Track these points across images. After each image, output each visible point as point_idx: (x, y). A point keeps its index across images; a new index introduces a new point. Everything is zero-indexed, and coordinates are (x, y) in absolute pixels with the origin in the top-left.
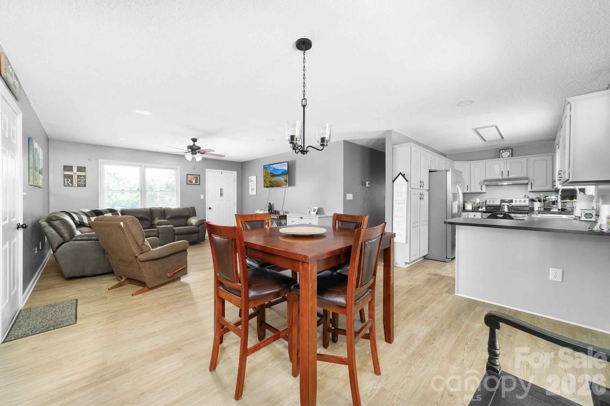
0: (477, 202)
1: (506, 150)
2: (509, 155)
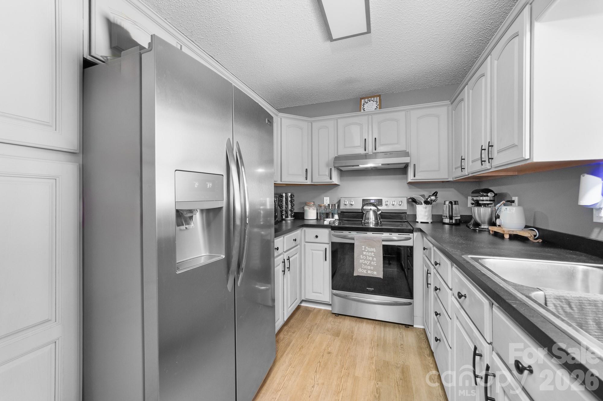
1: (370, 99)
2: (376, 107)
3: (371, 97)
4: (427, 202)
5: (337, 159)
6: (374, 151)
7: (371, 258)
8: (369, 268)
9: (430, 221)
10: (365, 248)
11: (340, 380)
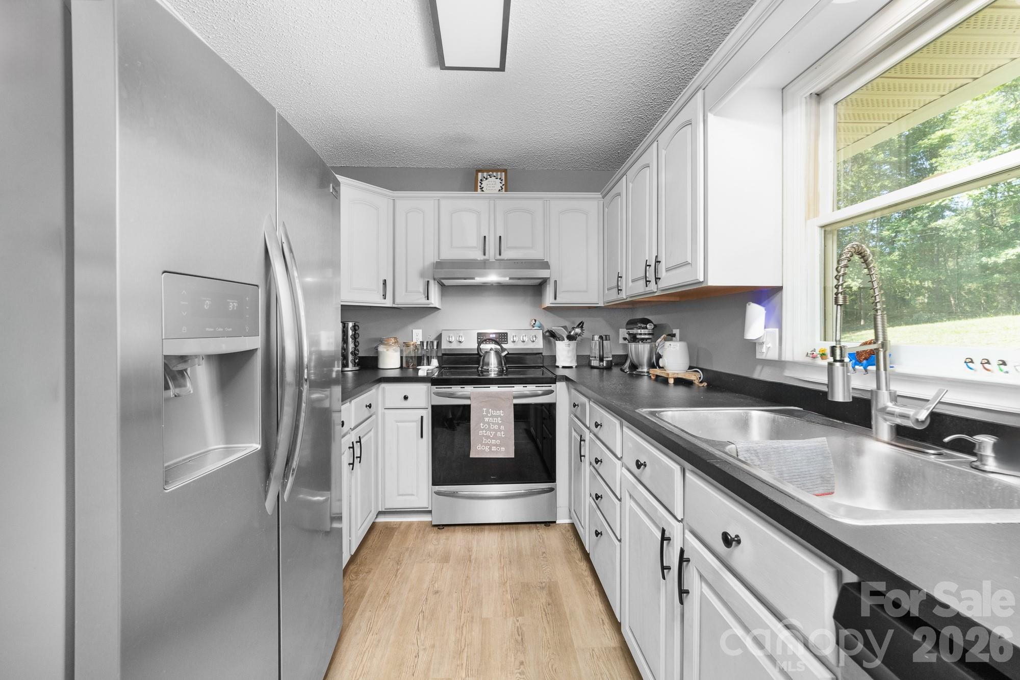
0: (415, 341)
1: (491, 173)
2: (501, 188)
3: (493, 171)
4: (570, 338)
5: (439, 265)
6: (498, 257)
7: (496, 427)
8: (494, 442)
9: (574, 364)
10: (488, 412)
11: (460, 632)
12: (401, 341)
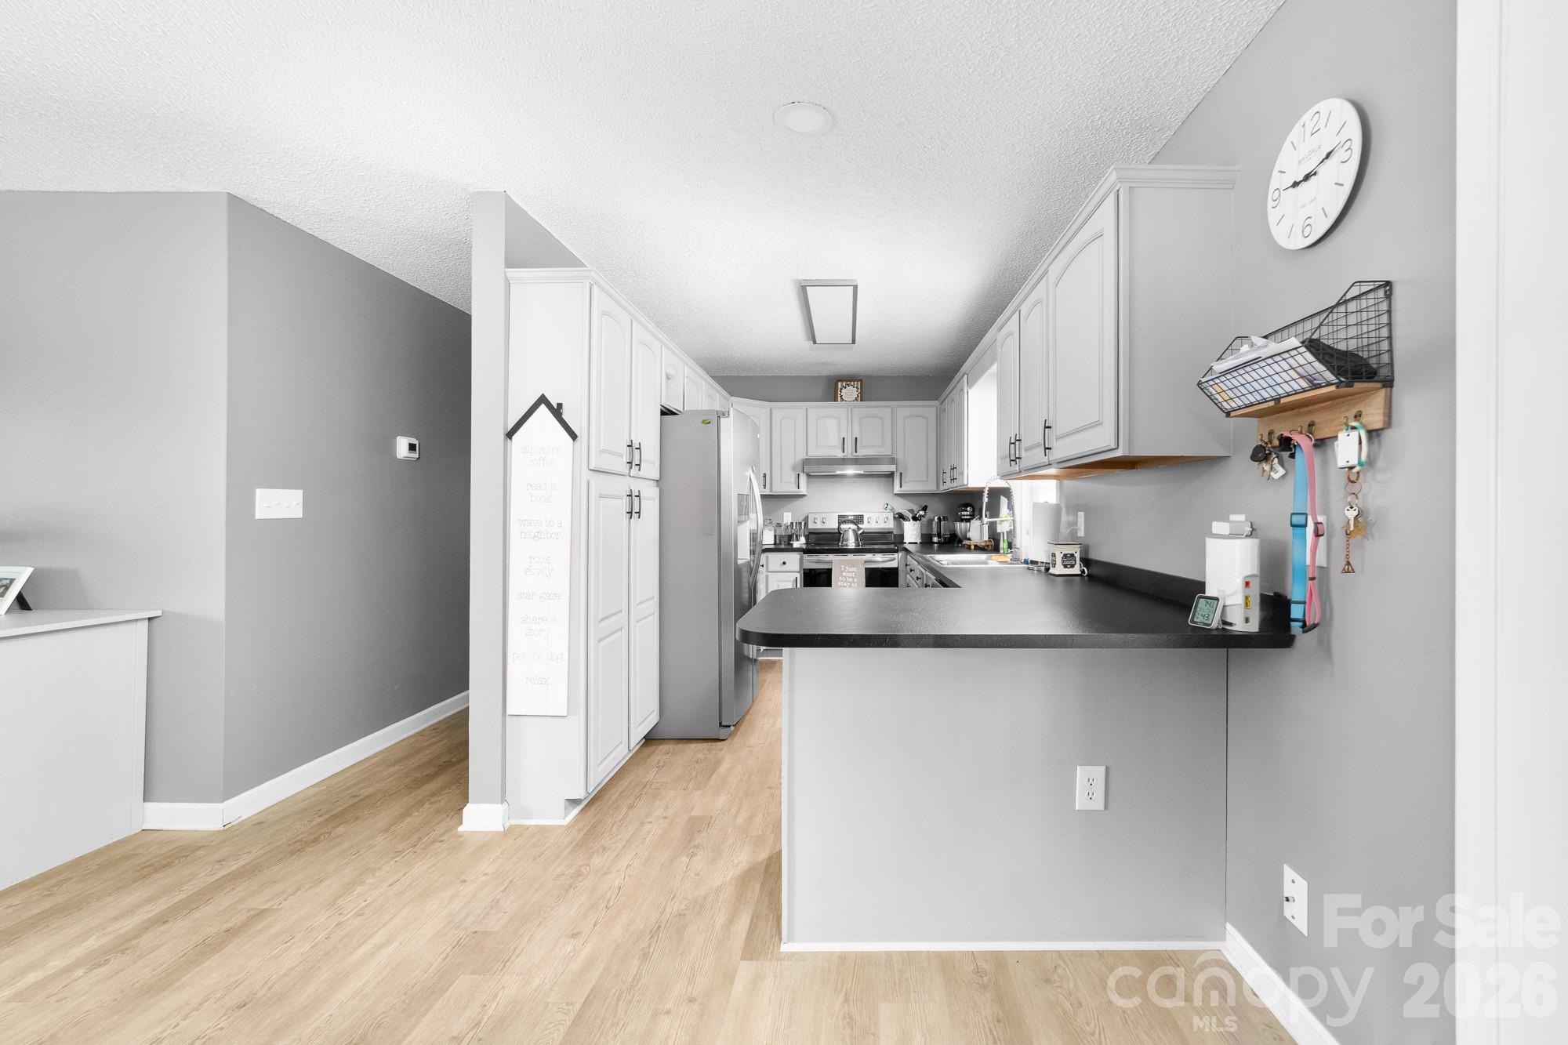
0: (785, 522)
1: (849, 383)
2: (857, 396)
3: (850, 380)
4: (915, 519)
5: (807, 462)
6: (854, 455)
7: (851, 580)
9: (919, 541)
10: (845, 568)
12: (775, 522)
